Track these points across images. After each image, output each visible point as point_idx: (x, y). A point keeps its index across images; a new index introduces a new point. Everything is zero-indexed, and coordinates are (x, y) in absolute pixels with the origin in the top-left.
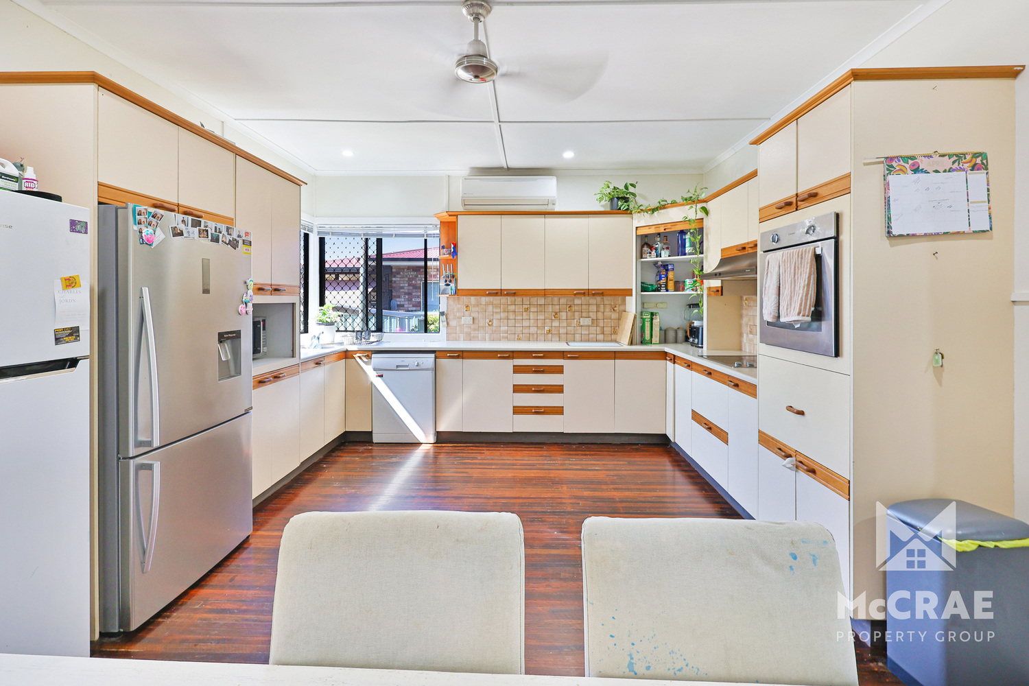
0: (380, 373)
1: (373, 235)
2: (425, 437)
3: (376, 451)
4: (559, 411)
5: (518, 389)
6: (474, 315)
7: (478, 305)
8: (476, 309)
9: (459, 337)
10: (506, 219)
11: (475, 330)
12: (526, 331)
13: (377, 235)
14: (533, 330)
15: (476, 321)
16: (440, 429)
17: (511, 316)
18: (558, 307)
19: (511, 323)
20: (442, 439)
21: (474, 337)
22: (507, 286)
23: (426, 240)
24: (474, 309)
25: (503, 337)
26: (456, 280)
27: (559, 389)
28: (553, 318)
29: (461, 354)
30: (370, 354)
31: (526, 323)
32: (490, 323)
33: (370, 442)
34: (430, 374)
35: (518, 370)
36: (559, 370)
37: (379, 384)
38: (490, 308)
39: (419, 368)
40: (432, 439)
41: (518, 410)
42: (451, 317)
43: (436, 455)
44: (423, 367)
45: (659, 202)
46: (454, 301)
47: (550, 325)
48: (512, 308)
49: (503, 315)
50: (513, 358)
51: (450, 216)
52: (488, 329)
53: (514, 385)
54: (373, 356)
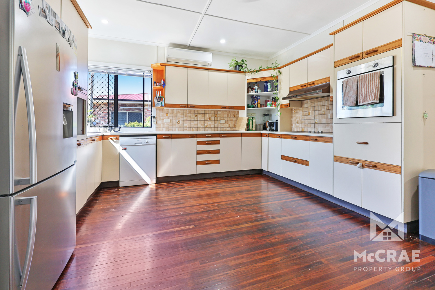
0: (125, 147)
1: (112, 73)
2: (150, 180)
3: (122, 191)
4: (217, 162)
5: (199, 152)
6: (171, 118)
7: (172, 113)
8: (171, 115)
9: (162, 129)
10: (190, 70)
11: (171, 126)
12: (196, 126)
13: (115, 73)
14: (199, 126)
15: (171, 121)
16: (159, 176)
17: (189, 119)
18: (210, 115)
19: (189, 122)
20: (160, 181)
21: (170, 129)
22: (190, 103)
23: (144, 78)
24: (170, 115)
25: (185, 129)
26: (165, 99)
27: (217, 152)
28: (208, 120)
29: (170, 136)
30: (118, 137)
31: (196, 122)
32: (179, 122)
33: (118, 187)
34: (154, 147)
35: (199, 143)
36: (218, 143)
37: (124, 153)
38: (179, 115)
39: (148, 144)
40: (154, 181)
41: (199, 163)
42: (158, 119)
43: (157, 189)
44: (150, 143)
45: (259, 68)
46: (160, 111)
47: (207, 123)
48: (189, 115)
49: (185, 118)
50: (197, 138)
51: (161, 65)
52: (178, 125)
53: (197, 151)
54: (120, 138)
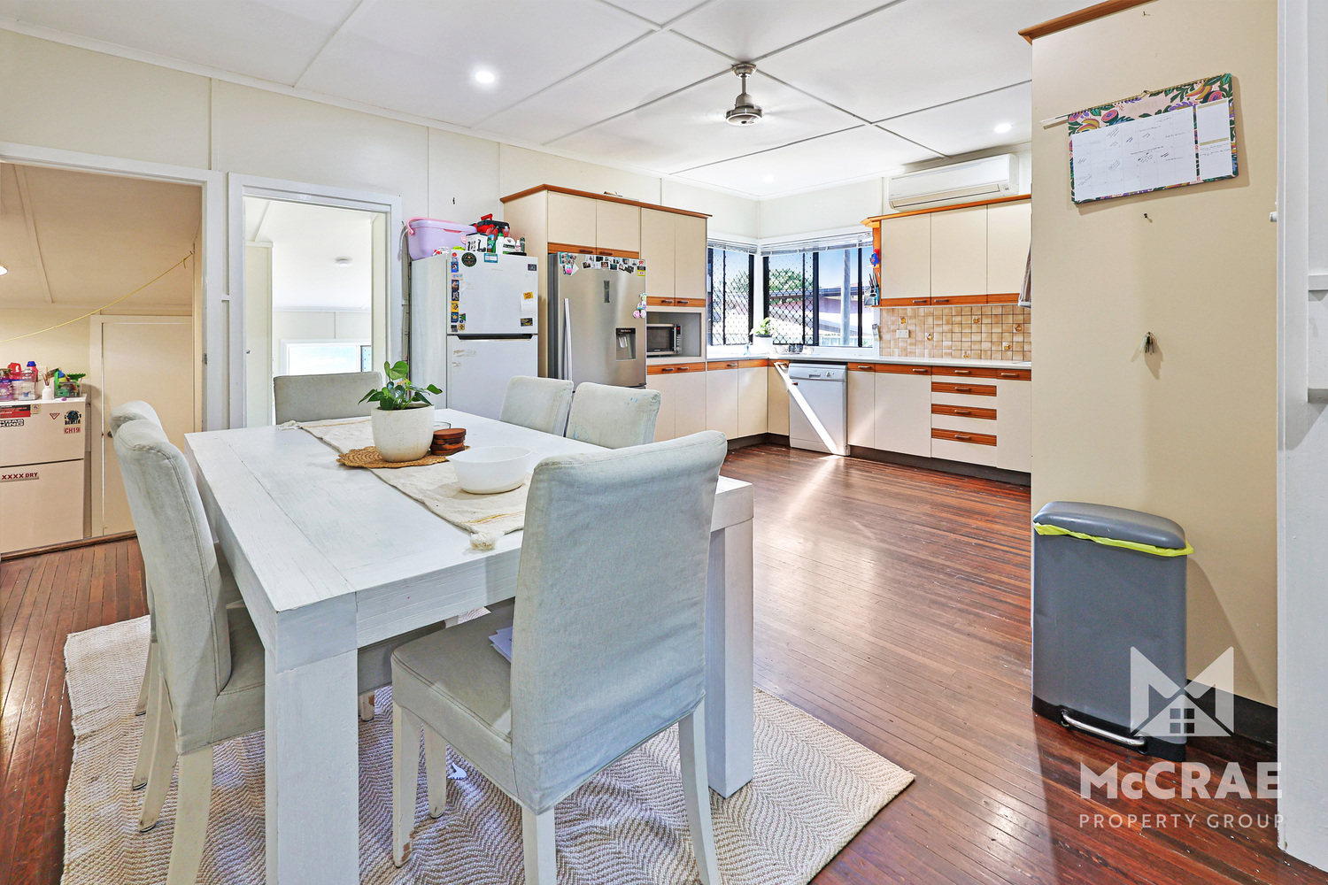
0: (796, 381)
1: (810, 250)
2: (838, 449)
3: (794, 457)
4: (991, 440)
5: (936, 409)
6: (912, 328)
7: (915, 316)
8: (914, 321)
9: (893, 352)
10: (937, 217)
11: (911, 344)
12: (976, 347)
13: (814, 249)
14: (986, 346)
15: (913, 335)
16: (853, 442)
17: (957, 329)
18: (1021, 317)
19: (957, 337)
20: (855, 453)
21: (910, 352)
22: (938, 293)
23: (860, 250)
24: (910, 321)
25: (946, 354)
26: (880, 290)
27: (991, 414)
28: (1015, 331)
29: (873, 367)
30: (787, 363)
31: (976, 338)
32: (930, 337)
33: (787, 446)
34: (840, 386)
35: (936, 387)
36: (991, 391)
37: (794, 391)
38: (930, 320)
39: (829, 379)
40: (842, 451)
41: (937, 434)
42: (884, 330)
43: (847, 466)
44: (833, 377)
46: (888, 312)
47: (1010, 339)
48: (958, 319)
49: (946, 328)
50: (932, 374)
51: (873, 221)
52: (928, 344)
53: (932, 405)
54: (790, 365)
